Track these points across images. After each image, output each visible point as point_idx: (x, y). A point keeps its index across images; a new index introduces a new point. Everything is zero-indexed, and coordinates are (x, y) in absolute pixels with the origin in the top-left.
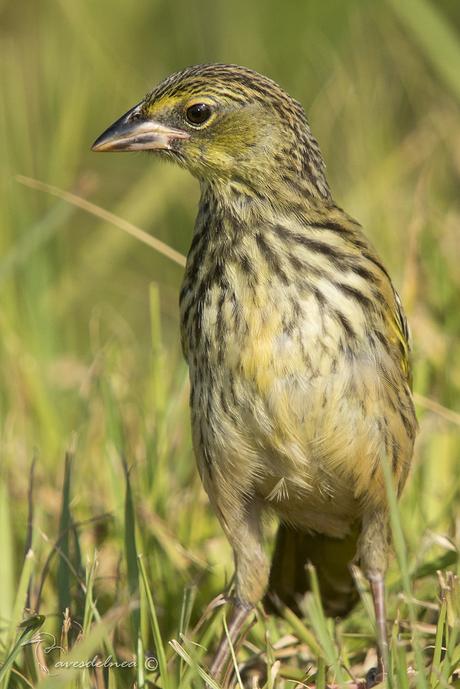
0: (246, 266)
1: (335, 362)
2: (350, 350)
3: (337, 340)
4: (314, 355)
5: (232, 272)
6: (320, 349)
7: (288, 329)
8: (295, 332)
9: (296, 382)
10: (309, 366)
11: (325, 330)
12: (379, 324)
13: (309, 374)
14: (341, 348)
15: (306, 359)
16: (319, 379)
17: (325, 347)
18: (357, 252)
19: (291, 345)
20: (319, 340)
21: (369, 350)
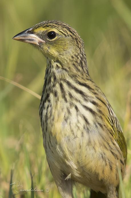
0: (56, 94)
1: (82, 133)
2: (88, 129)
3: (83, 125)
4: (75, 130)
5: (52, 96)
6: (77, 128)
7: (66, 120)
8: (68, 121)
9: (69, 139)
10: (73, 134)
11: (78, 121)
12: (100, 121)
13: (73, 137)
14: (84, 128)
15: (72, 131)
16: (77, 139)
17: (78, 127)
18: (94, 96)
19: (67, 126)
20: (76, 125)
21: (96, 129)
